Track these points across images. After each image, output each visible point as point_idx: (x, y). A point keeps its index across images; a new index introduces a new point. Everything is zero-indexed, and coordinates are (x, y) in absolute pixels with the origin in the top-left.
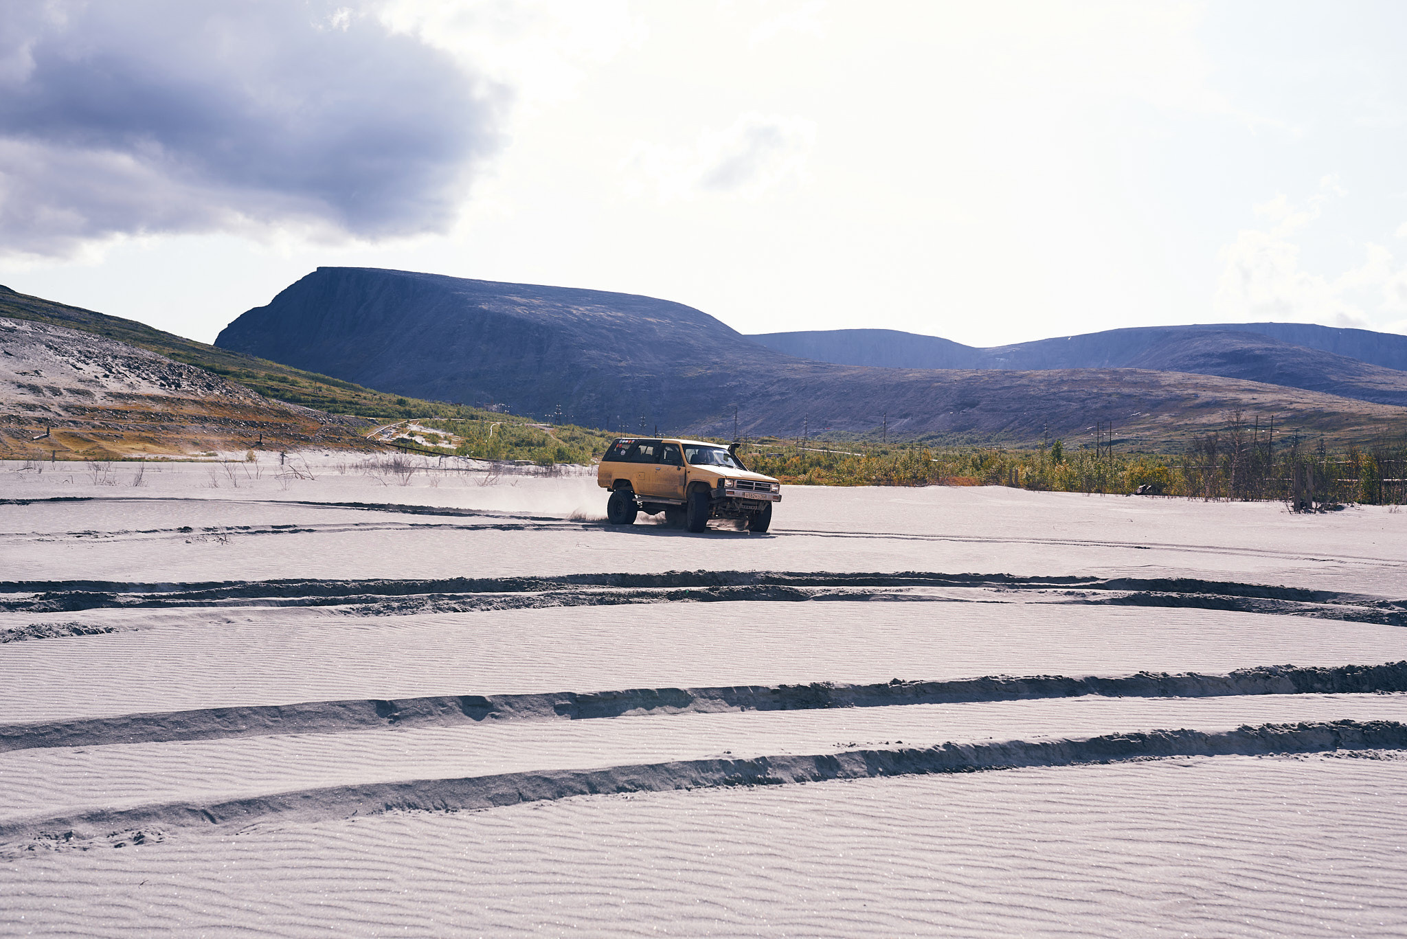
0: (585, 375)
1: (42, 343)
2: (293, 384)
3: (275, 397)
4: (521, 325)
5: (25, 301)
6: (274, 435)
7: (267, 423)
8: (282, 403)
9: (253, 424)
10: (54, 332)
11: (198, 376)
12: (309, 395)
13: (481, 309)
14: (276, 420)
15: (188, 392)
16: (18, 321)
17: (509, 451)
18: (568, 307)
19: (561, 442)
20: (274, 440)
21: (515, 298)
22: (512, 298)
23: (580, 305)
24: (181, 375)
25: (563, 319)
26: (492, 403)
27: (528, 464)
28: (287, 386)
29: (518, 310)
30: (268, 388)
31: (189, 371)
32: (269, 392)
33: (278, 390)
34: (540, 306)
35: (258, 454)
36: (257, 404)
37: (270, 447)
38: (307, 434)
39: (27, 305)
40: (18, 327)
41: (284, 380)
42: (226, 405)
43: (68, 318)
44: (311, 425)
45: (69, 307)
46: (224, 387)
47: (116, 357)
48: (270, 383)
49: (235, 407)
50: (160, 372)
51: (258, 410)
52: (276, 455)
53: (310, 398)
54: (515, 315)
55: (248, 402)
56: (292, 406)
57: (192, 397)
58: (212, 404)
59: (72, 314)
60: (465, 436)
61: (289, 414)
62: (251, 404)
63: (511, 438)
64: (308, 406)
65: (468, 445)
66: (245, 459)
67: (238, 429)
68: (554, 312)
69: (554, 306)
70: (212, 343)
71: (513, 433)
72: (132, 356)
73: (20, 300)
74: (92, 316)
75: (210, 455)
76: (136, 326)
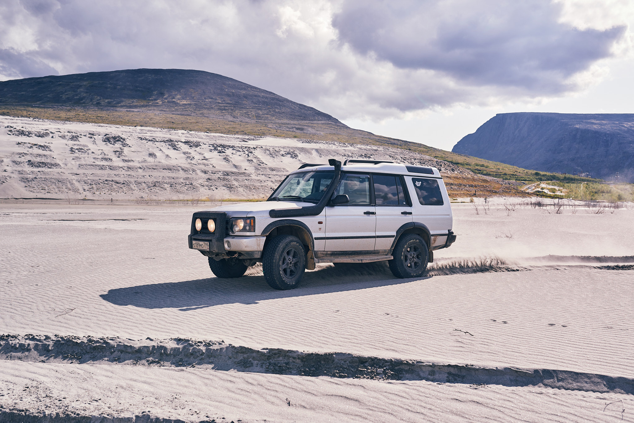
0: (631, 157)
1: (387, 155)
2: (487, 167)
3: (479, 173)
4: (596, 134)
5: (378, 138)
6: (481, 191)
7: (478, 185)
8: (483, 176)
9: (472, 186)
10: (391, 150)
11: (448, 166)
12: (494, 172)
13: (576, 128)
14: (482, 184)
15: (444, 173)
16: (378, 146)
17: (592, 196)
18: (622, 123)
19: (619, 191)
20: (481, 193)
21: (593, 121)
22: (591, 121)
23: (629, 121)
24: (441, 165)
25: (619, 130)
26: (582, 172)
27: (603, 202)
28: (484, 168)
29: (595, 126)
30: (476, 169)
31: (444, 164)
32: (477, 171)
33: (480, 170)
34: (606, 124)
35: (475, 199)
36: (473, 177)
37: (480, 196)
38: (495, 190)
39: (379, 139)
40: (378, 149)
41: (483, 166)
42: (460, 178)
43: (394, 144)
44: (497, 186)
45: (394, 139)
46: (459, 170)
47: (415, 159)
48: (477, 167)
49: (464, 178)
50: (433, 164)
51: (474, 180)
52: (482, 199)
53: (495, 173)
54: (594, 130)
55: (469, 176)
56: (487, 177)
57: (446, 175)
58: (454, 177)
59: (396, 142)
60: (569, 189)
61: (487, 181)
62: (471, 177)
63: (593, 190)
64: (494, 177)
65: (570, 193)
66: (469, 201)
67: (466, 188)
68: (614, 127)
69: (614, 124)
70: (451, 151)
71: (594, 187)
72: (422, 158)
73: (376, 138)
74: (403, 142)
75: (454, 200)
76: (420, 145)
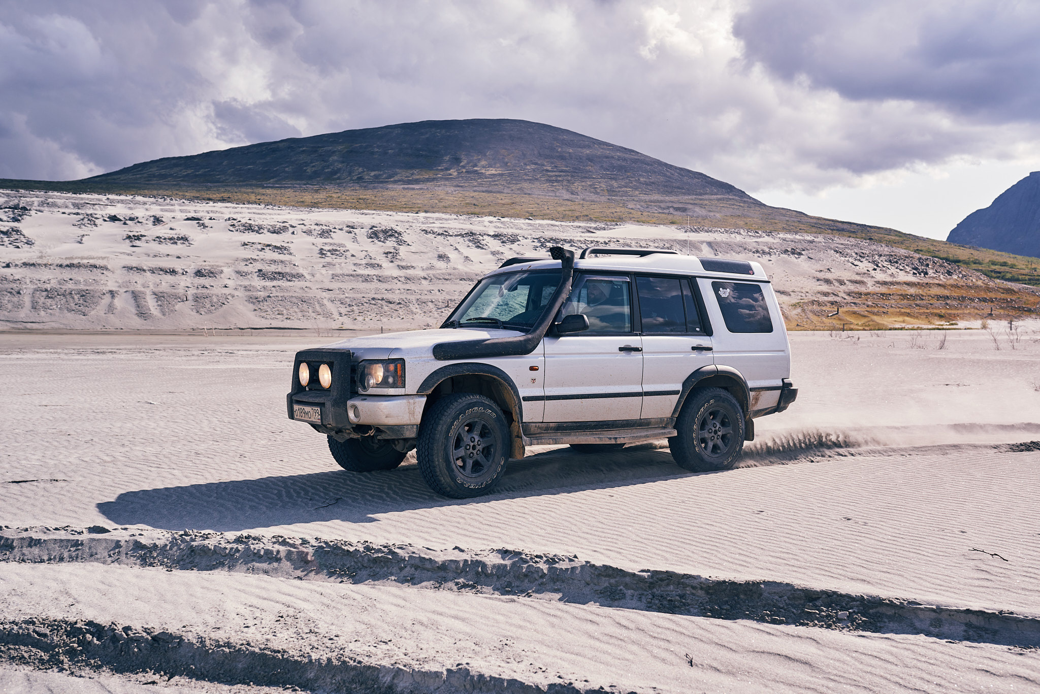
1: (831, 249)
2: (1012, 266)
3: (998, 278)
5: (814, 221)
6: (1002, 308)
7: (996, 298)
8: (1005, 283)
9: (985, 300)
10: (838, 241)
11: (941, 266)
12: (1026, 275)
14: (1003, 296)
15: (933, 278)
16: (815, 235)
20: (1002, 312)
24: (927, 265)
28: (1006, 269)
30: (992, 271)
31: (934, 262)
32: (993, 274)
33: (1000, 273)
35: (991, 323)
36: (987, 284)
37: (999, 317)
38: (1029, 306)
39: (816, 223)
40: (816, 240)
41: (1004, 264)
42: (963, 286)
43: (843, 230)
44: (1032, 299)
45: (843, 222)
46: (960, 272)
47: (881, 255)
48: (993, 267)
49: (971, 287)
50: (912, 264)
51: (988, 289)
52: (1004, 323)
53: (1027, 278)
55: (980, 283)
56: (1013, 284)
57: (937, 282)
58: (952, 286)
59: (845, 226)
61: (1014, 291)
62: (982, 284)
64: (1025, 284)
66: (980, 327)
67: (973, 304)
70: (945, 240)
72: (892, 254)
73: (812, 221)
74: (859, 227)
75: (952, 324)
76: (889, 231)
